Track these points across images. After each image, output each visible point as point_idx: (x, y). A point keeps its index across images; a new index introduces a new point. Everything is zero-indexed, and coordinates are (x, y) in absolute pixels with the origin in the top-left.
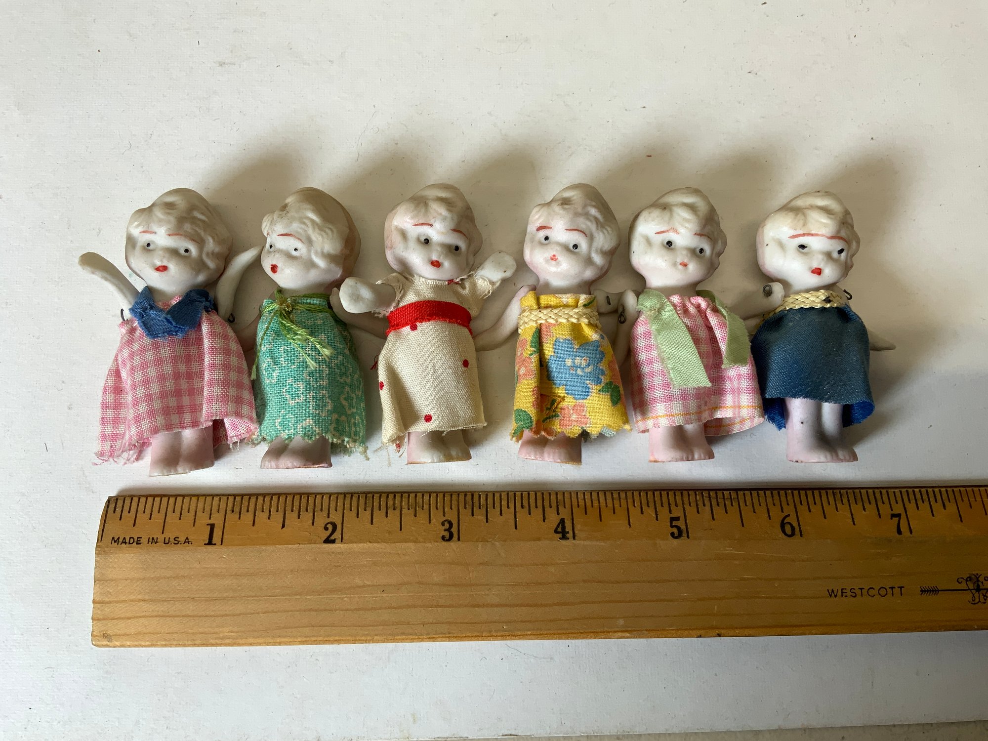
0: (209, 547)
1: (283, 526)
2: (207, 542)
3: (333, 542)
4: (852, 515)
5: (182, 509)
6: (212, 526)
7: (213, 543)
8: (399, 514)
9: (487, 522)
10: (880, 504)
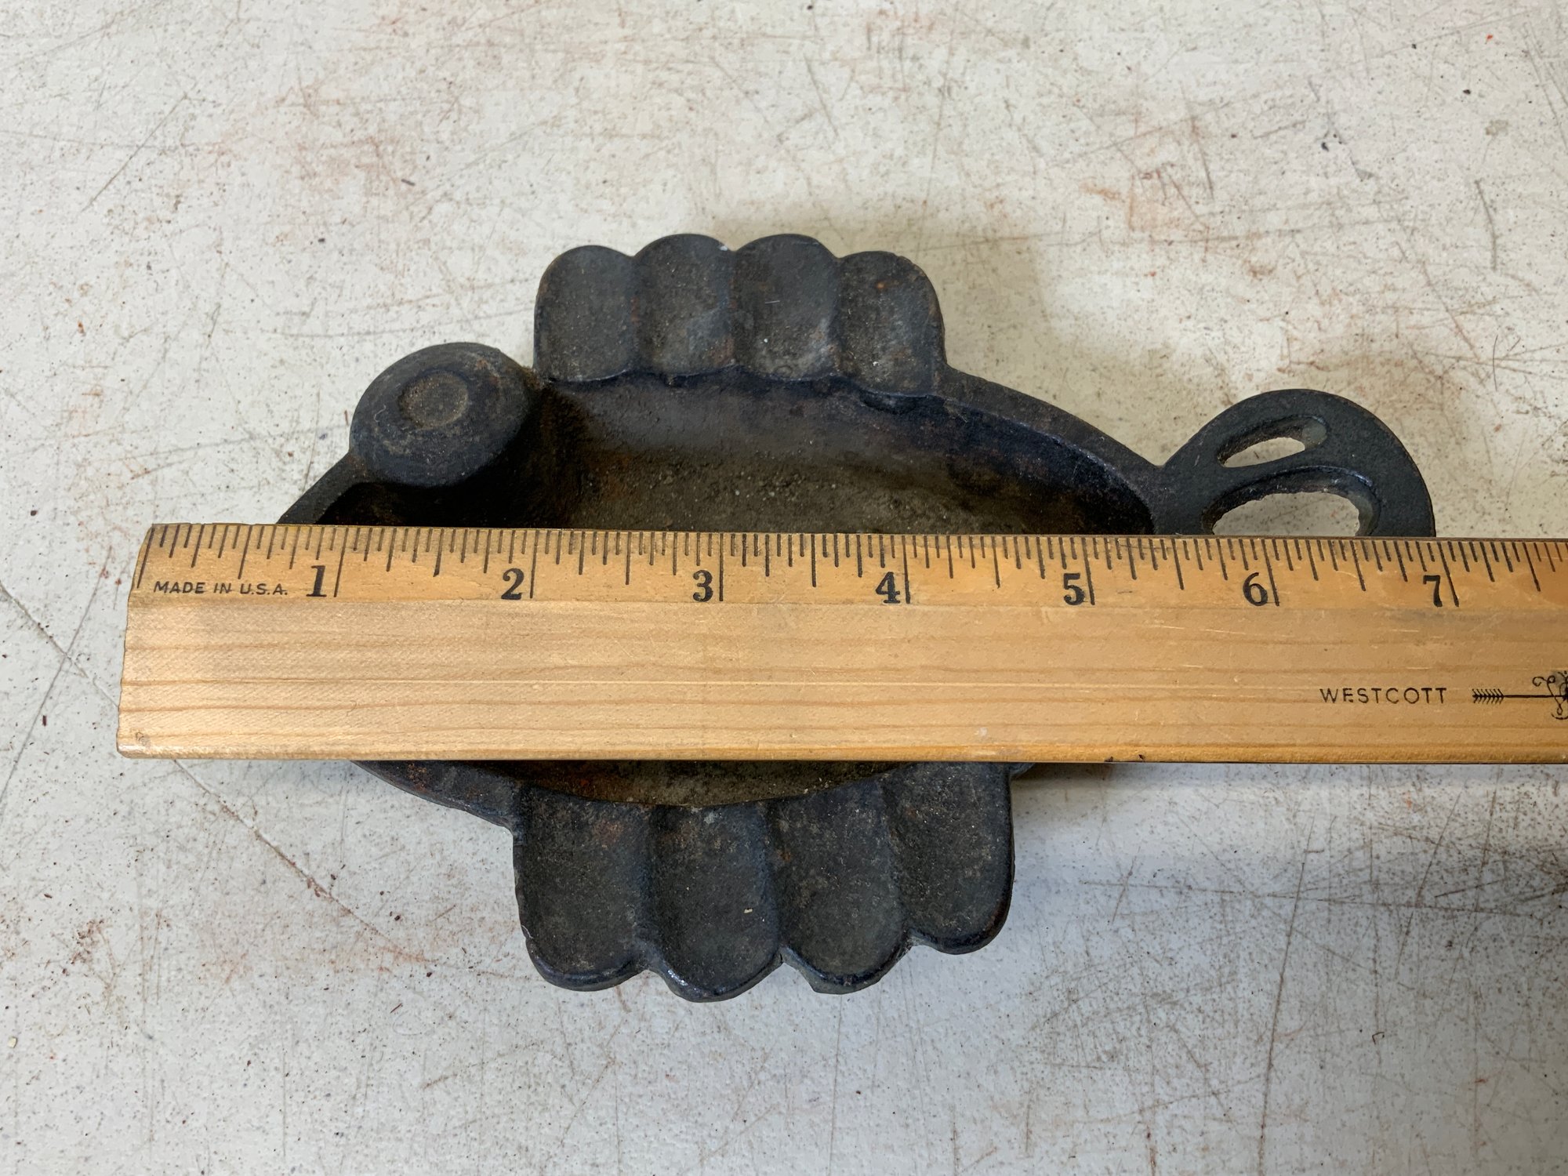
0: (315, 600)
1: (437, 573)
2: (311, 592)
3: (518, 597)
4: (1360, 576)
5: (271, 544)
6: (321, 570)
7: (322, 593)
8: (624, 561)
9: (767, 575)
10: (1405, 560)
